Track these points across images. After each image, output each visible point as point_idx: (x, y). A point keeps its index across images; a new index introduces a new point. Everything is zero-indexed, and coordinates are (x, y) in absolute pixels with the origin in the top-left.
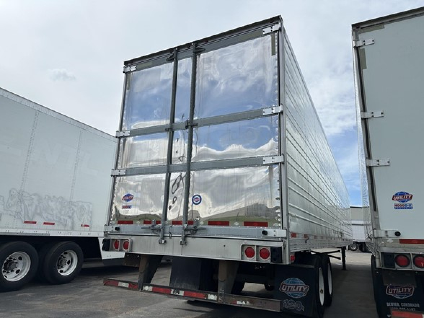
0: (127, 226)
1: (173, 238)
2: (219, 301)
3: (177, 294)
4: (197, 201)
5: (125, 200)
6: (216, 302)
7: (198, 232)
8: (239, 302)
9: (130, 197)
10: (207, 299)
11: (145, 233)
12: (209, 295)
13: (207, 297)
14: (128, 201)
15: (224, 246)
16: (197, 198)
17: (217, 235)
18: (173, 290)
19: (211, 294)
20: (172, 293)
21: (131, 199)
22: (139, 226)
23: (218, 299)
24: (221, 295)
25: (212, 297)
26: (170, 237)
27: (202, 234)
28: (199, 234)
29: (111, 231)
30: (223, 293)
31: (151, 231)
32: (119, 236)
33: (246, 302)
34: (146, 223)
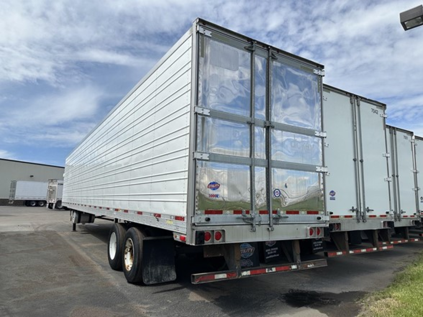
0: (216, 216)
1: (261, 226)
2: (299, 269)
3: (271, 271)
4: (277, 194)
5: (211, 188)
6: (297, 270)
7: (280, 220)
8: (309, 266)
9: (216, 185)
10: (292, 269)
11: (236, 222)
12: (292, 266)
13: (291, 267)
14: (214, 189)
15: (297, 229)
16: (277, 192)
17: (293, 221)
18: (267, 269)
19: (293, 265)
20: (267, 271)
21: (218, 187)
22: (229, 216)
23: (298, 267)
24: (299, 264)
25: (294, 267)
26: (259, 225)
27: (283, 221)
28: (280, 222)
29: (198, 222)
30: (300, 262)
31: (242, 220)
32: (209, 227)
33: (312, 265)
34: (236, 212)
